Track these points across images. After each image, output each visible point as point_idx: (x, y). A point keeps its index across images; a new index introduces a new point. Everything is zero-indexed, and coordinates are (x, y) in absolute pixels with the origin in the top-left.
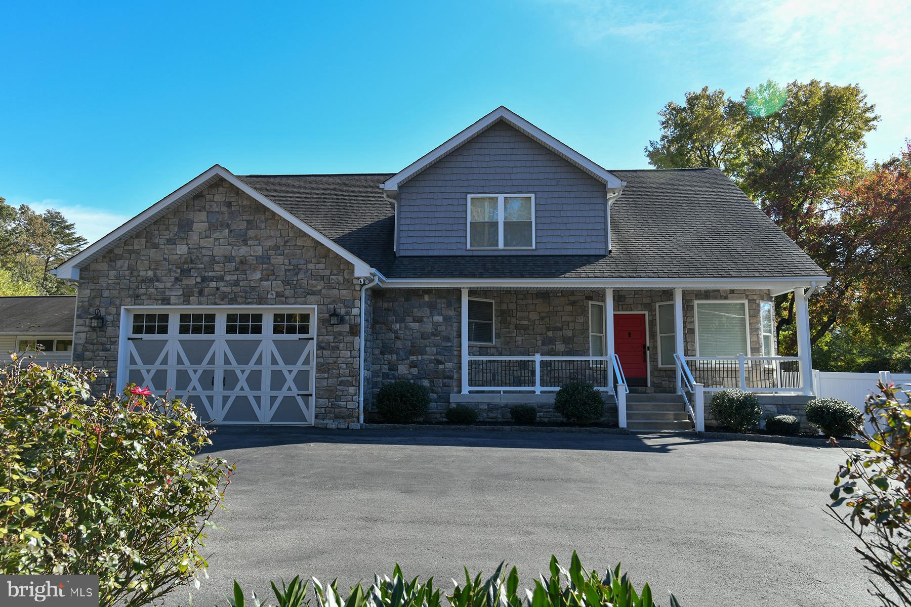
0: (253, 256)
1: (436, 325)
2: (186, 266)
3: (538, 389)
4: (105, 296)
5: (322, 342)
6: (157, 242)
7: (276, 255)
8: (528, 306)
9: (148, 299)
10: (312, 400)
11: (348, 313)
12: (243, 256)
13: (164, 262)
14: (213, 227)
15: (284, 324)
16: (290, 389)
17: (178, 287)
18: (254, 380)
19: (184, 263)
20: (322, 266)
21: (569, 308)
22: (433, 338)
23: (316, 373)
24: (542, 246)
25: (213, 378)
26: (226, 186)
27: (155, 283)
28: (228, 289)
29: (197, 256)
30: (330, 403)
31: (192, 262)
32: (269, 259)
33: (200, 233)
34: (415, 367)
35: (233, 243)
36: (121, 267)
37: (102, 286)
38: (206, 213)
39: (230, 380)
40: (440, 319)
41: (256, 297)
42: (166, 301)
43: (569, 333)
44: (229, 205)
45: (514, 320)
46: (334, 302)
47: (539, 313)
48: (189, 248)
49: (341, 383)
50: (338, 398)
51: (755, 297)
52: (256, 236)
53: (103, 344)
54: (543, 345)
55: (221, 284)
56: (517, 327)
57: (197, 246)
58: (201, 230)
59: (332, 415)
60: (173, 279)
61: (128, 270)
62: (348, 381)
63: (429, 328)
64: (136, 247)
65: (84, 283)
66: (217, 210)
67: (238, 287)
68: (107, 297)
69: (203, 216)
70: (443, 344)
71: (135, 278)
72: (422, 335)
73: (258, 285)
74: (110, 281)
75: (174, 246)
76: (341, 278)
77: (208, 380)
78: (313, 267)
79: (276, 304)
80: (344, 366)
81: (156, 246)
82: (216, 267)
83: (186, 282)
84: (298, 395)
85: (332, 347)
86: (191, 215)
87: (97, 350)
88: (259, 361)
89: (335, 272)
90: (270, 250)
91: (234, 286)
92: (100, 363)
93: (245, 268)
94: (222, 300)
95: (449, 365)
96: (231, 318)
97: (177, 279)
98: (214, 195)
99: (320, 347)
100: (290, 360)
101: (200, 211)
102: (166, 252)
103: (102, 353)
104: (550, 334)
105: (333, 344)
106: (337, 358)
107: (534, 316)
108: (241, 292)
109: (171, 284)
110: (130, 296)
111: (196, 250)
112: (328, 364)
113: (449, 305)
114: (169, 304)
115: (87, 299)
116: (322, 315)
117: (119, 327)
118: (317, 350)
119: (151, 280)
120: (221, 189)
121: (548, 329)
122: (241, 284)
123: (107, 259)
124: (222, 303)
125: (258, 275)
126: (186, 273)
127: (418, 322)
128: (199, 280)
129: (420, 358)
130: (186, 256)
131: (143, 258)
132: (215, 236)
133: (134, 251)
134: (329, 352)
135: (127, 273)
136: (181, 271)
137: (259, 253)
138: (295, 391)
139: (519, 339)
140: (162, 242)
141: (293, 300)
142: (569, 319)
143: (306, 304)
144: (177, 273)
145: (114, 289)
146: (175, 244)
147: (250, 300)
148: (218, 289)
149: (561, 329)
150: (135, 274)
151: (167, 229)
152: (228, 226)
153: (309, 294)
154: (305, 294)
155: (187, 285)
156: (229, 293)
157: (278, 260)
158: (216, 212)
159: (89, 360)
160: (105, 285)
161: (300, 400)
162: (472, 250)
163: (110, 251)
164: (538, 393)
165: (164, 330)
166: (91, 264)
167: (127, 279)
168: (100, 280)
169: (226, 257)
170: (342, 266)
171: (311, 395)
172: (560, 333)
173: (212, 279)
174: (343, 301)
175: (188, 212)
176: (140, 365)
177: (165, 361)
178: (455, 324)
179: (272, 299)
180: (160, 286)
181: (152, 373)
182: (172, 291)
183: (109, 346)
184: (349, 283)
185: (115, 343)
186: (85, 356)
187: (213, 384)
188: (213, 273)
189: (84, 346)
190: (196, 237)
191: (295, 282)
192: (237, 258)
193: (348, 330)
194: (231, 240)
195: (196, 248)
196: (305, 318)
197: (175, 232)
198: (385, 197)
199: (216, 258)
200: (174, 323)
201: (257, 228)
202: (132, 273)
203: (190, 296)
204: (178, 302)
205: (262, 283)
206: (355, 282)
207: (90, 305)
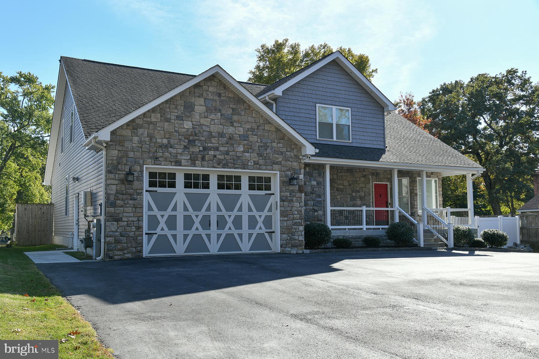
0: (237, 134)
1: (312, 187)
2: (191, 138)
3: (364, 227)
4: (130, 156)
5: (283, 196)
6: (169, 117)
7: (252, 135)
8: (343, 177)
9: (164, 161)
10: (277, 235)
11: (297, 178)
12: (231, 134)
13: (176, 133)
14: (209, 110)
15: (255, 183)
16: (260, 228)
17: (187, 153)
18: (238, 222)
19: (190, 135)
20: (281, 145)
21: (363, 179)
22: (311, 195)
23: (280, 217)
24: (355, 141)
25: (210, 221)
26: (217, 81)
27: (170, 149)
28: (221, 157)
29: (200, 131)
30: (289, 237)
31: (196, 135)
32: (248, 137)
35: (224, 124)
36: (142, 134)
37: (128, 148)
38: (203, 99)
39: (221, 223)
40: (314, 183)
41: (241, 164)
42: (178, 163)
43: (363, 194)
44: (219, 95)
45: (336, 185)
46: (289, 170)
47: (348, 181)
48: (193, 124)
49: (295, 224)
50: (293, 234)
52: (239, 120)
53: (131, 195)
54: (350, 201)
55: (217, 153)
56: (337, 190)
57: (199, 124)
58: (200, 112)
59: (290, 245)
60: (182, 147)
62: (299, 222)
64: (153, 120)
65: (112, 145)
66: (212, 98)
67: (229, 156)
68: (132, 158)
69: (201, 101)
70: (317, 199)
71: (153, 144)
73: (241, 155)
74: (134, 145)
75: (182, 122)
76: (293, 154)
77: (206, 223)
78: (276, 146)
79: (254, 169)
80: (296, 213)
81: (168, 120)
82: (213, 140)
83: (192, 149)
84: (266, 232)
85: (289, 200)
86: (193, 100)
87: (126, 199)
88: (240, 209)
89: (289, 150)
90: (248, 131)
91: (226, 155)
92: (129, 210)
93: (232, 143)
94: (219, 164)
95: (320, 213)
96: (220, 177)
97: (185, 147)
98: (209, 86)
99: (282, 200)
100: (260, 208)
101: (199, 97)
102: (176, 125)
103: (131, 202)
104: (354, 194)
105: (290, 198)
106: (292, 207)
107: (346, 183)
108: (230, 159)
109: (181, 150)
110: (151, 158)
111: (198, 126)
112: (286, 211)
113: (320, 175)
114: (180, 165)
115: (115, 158)
116: (282, 178)
117: (143, 181)
118: (280, 202)
119: (166, 147)
120: (213, 83)
121: (353, 191)
122: (230, 153)
123: (131, 127)
124: (219, 167)
125: (241, 149)
126: (192, 143)
128: (201, 149)
130: (191, 130)
131: (159, 129)
132: (211, 117)
133: (151, 123)
134: (287, 203)
135: (147, 139)
136: (189, 141)
137: (242, 133)
138: (264, 230)
139: (339, 197)
140: (173, 117)
141: (264, 167)
142: (363, 185)
143: (272, 171)
144: (186, 142)
145: (138, 151)
146: (182, 120)
147: (237, 166)
148: (215, 156)
149: (359, 192)
150: (154, 140)
151: (176, 108)
152: (220, 111)
153: (274, 164)
154: (271, 164)
155: (193, 152)
156: (223, 160)
157: (253, 139)
158: (210, 99)
159: (120, 207)
160: (130, 148)
161: (267, 235)
162: (320, 140)
163: (133, 121)
164: (365, 229)
165: (172, 185)
166: (117, 130)
167: (147, 144)
168: (126, 144)
169: (219, 133)
170: (293, 146)
171: (274, 232)
172: (359, 194)
173: (210, 149)
174: (294, 170)
175: (190, 97)
176: (156, 212)
177: (175, 209)
178: (322, 187)
179: (250, 166)
180: (173, 152)
181: (165, 218)
182: (182, 155)
183: (136, 196)
184: (297, 158)
185: (141, 194)
186: (117, 204)
187: (210, 226)
188: (211, 145)
189: (115, 196)
190: (198, 117)
191: (265, 155)
192: (227, 135)
193: (298, 189)
194: (222, 121)
195: (198, 125)
196: (268, 180)
197: (182, 111)
198: (267, 98)
199: (213, 134)
200: (180, 180)
201: (239, 114)
202: (151, 139)
203: (195, 161)
204: (186, 164)
205: (244, 154)
206: (301, 157)
207: (119, 163)
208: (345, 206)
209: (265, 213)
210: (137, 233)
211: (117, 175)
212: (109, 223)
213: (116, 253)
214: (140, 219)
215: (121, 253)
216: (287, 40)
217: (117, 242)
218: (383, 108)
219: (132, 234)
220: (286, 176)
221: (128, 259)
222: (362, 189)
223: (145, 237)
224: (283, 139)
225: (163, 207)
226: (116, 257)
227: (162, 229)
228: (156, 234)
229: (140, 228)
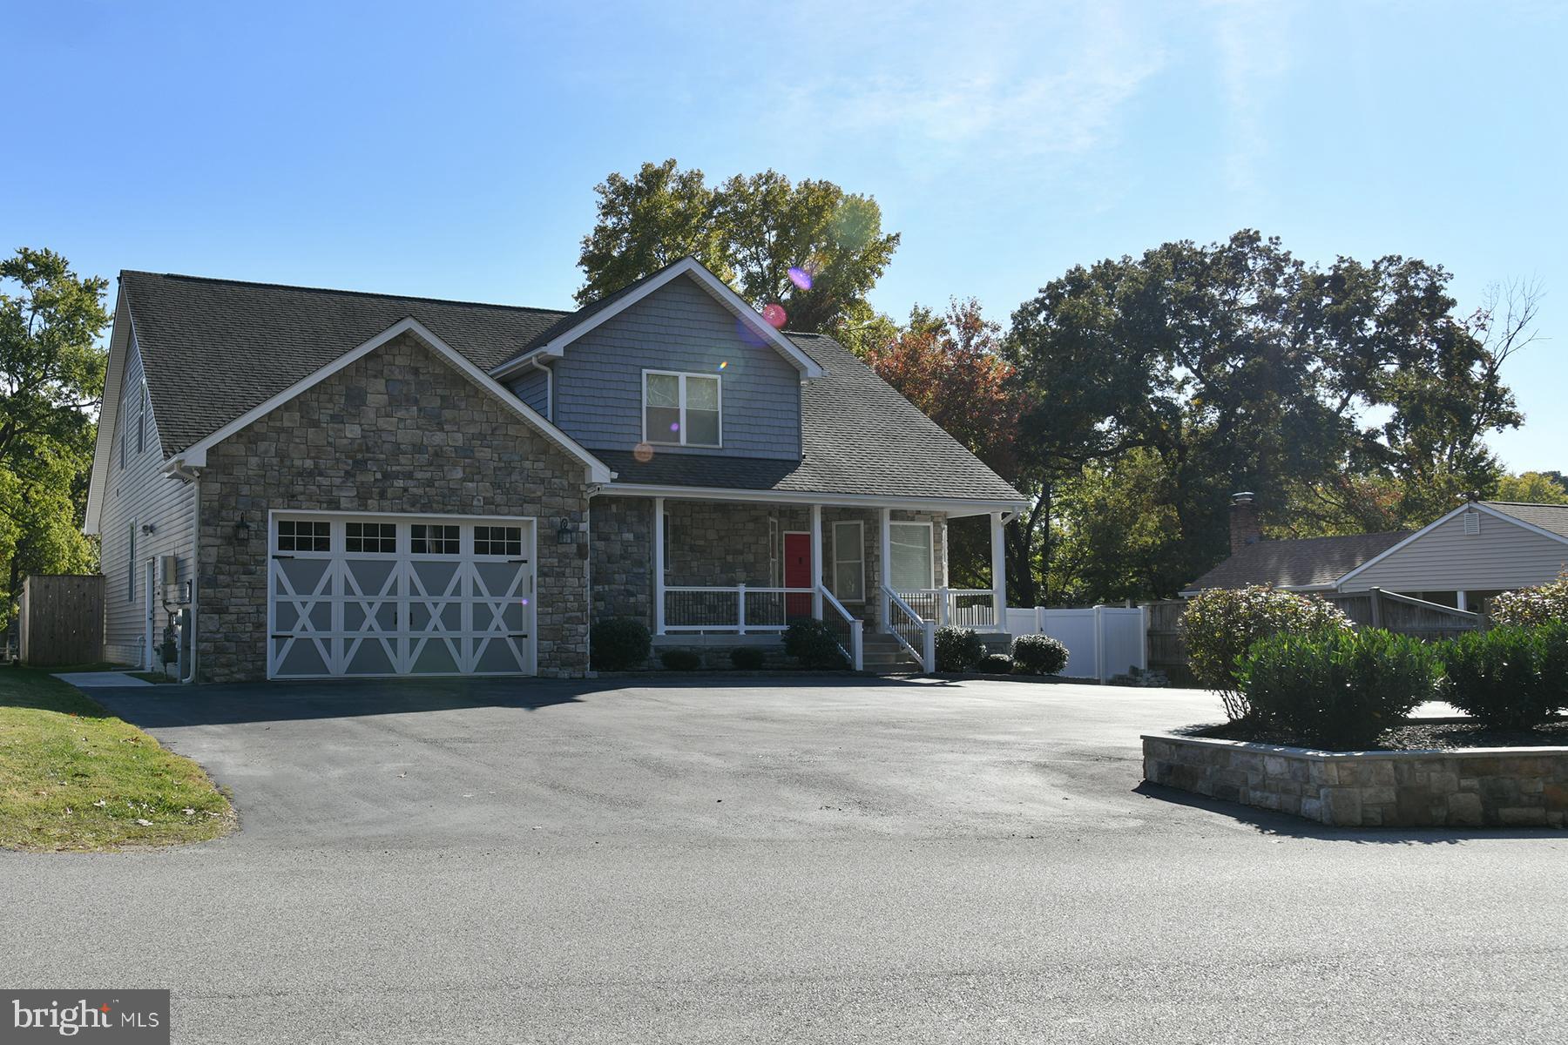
0: (451, 446)
1: (625, 544)
2: (359, 456)
3: (742, 628)
4: (243, 493)
5: (544, 566)
6: (317, 418)
7: (481, 446)
8: (704, 521)
9: (307, 501)
10: (532, 643)
11: (576, 529)
12: (438, 445)
13: (329, 449)
14: (395, 402)
15: (489, 541)
16: (498, 628)
17: (351, 484)
18: (451, 616)
19: (360, 451)
20: (541, 465)
21: (751, 526)
22: (622, 562)
23: (538, 607)
24: (729, 445)
25: (396, 613)
26: (414, 345)
27: (317, 478)
28: (420, 491)
29: (376, 443)
30: (555, 647)
31: (368, 450)
32: (472, 451)
33: (377, 408)
34: (602, 600)
35: (424, 427)
36: (266, 452)
37: (240, 479)
38: (384, 381)
39: (419, 617)
40: (629, 536)
41: (458, 503)
42: (334, 504)
43: (751, 558)
44: (416, 371)
45: (688, 539)
46: (558, 514)
47: (718, 531)
48: (362, 430)
49: (569, 620)
50: (564, 640)
51: (940, 520)
52: (454, 419)
53: (243, 564)
54: (720, 571)
55: (410, 483)
57: (374, 428)
58: (378, 406)
59: (558, 662)
60: (342, 473)
61: (276, 457)
62: (577, 617)
63: (617, 549)
64: (287, 424)
65: (210, 473)
66: (400, 377)
67: (434, 489)
68: (246, 496)
69: (380, 384)
70: (635, 570)
71: (286, 469)
72: (609, 558)
73: (459, 487)
74: (250, 473)
75: (341, 426)
76: (565, 483)
77: (388, 616)
78: (530, 466)
79: (484, 514)
80: (572, 598)
81: (315, 424)
82: (403, 460)
83: (360, 478)
84: (509, 636)
85: (558, 573)
86: (363, 383)
87: (236, 573)
88: (457, 591)
89: (557, 474)
90: (473, 439)
91: (428, 486)
92: (241, 592)
93: (441, 463)
94: (413, 506)
95: (641, 597)
96: (418, 530)
97: (347, 472)
98: (394, 355)
99: (541, 574)
100: (498, 589)
101: (376, 377)
102: (330, 433)
103: (244, 578)
104: (730, 558)
105: (558, 569)
106: (563, 587)
107: (712, 535)
108: (437, 495)
109: (340, 480)
110: (282, 496)
111: (372, 434)
112: (552, 595)
113: (641, 519)
114: (338, 508)
115: (216, 498)
116: (543, 531)
117: (267, 539)
118: (538, 577)
119: (311, 474)
120: (403, 348)
121: (727, 552)
122: (437, 484)
123: (246, 440)
124: (413, 509)
125: (458, 473)
126: (360, 465)
127: (604, 540)
128: (379, 476)
129: (607, 587)
130: (358, 441)
131: (297, 440)
132: (399, 415)
133: (284, 430)
134: (553, 579)
135: (275, 461)
136: (354, 462)
137: (460, 443)
138: (505, 632)
139: (694, 564)
140: (324, 418)
141: (506, 509)
142: (751, 539)
143: (523, 515)
144: (349, 465)
145: (257, 484)
146: (342, 422)
147: (449, 508)
149: (742, 553)
150: (288, 463)
151: (330, 400)
152: (416, 402)
153: (525, 502)
154: (521, 502)
155: (362, 483)
156: (421, 496)
157: (484, 453)
158: (398, 380)
159: (224, 587)
160: (242, 478)
161: (511, 642)
162: (648, 445)
163: (249, 427)
164: (742, 633)
165: (324, 545)
166: (220, 446)
167: (275, 470)
168: (235, 470)
169: (414, 445)
170: (566, 467)
171: (526, 636)
172: (741, 558)
173: (396, 476)
174: (568, 513)
175: (358, 378)
176: (292, 595)
177: (327, 590)
178: (647, 544)
179: (477, 507)
180: (325, 483)
181: (310, 607)
182: (342, 490)
183: (254, 567)
184: (575, 490)
185: (264, 562)
186: (219, 582)
187: (396, 623)
188: (398, 468)
189: (216, 567)
190: (372, 416)
191: (508, 485)
192: (429, 448)
193: (575, 551)
194: (421, 422)
195: (373, 431)
196: (515, 533)
197: (342, 406)
198: (534, 361)
199: (402, 447)
200: (338, 536)
201: (455, 407)
202: (282, 461)
203: (366, 499)
204: (349, 506)
205: (465, 483)
206: (583, 488)
207: (222, 507)
208: (708, 584)
209: (509, 597)
210: (257, 635)
211: (219, 529)
212: (205, 615)
213: (218, 670)
214: (261, 609)
215: (227, 671)
216: (671, 164)
217: (219, 650)
218: (798, 372)
219: (246, 637)
220: (552, 525)
221: (240, 682)
222: (750, 547)
223: (271, 644)
224: (545, 452)
225: (304, 587)
226: (217, 679)
227: (304, 626)
228: (292, 637)
229: (261, 626)
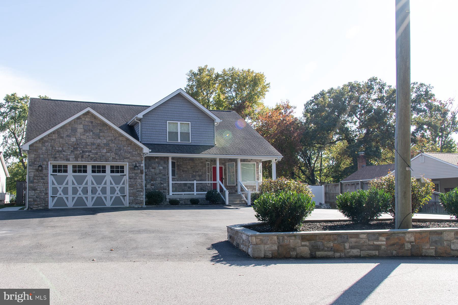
0: (102, 143)
1: (160, 170)
2: (75, 146)
3: (195, 193)
5: (130, 176)
6: (63, 136)
7: (111, 143)
8: (187, 163)
9: (60, 159)
10: (127, 198)
11: (140, 166)
12: (99, 143)
13: (66, 144)
14: (85, 131)
15: (114, 169)
16: (117, 194)
17: (73, 154)
18: (104, 191)
19: (75, 145)
20: (129, 148)
21: (201, 164)
22: (159, 175)
23: (129, 188)
24: (193, 142)
25: (87, 190)
26: (90, 115)
27: (63, 153)
28: (94, 156)
29: (80, 142)
30: (134, 199)
31: (78, 144)
32: (109, 144)
33: (80, 133)
34: (153, 185)
35: (94, 138)
36: (48, 146)
37: (40, 153)
38: (82, 125)
39: (94, 191)
40: (162, 168)
41: (105, 159)
42: (68, 160)
43: (201, 173)
44: (92, 122)
45: (182, 168)
46: (134, 162)
47: (191, 166)
48: (76, 139)
49: (138, 191)
50: (137, 197)
51: (258, 162)
52: (103, 135)
53: (41, 177)
54: (192, 177)
55: (90, 154)
56: (183, 171)
57: (80, 139)
58: (81, 132)
59: (135, 203)
60: (70, 151)
61: (51, 147)
62: (140, 190)
63: (158, 171)
64: (54, 138)
65: (31, 152)
66: (87, 124)
68: (42, 158)
69: (81, 126)
70: (163, 177)
71: (54, 150)
72: (155, 174)
73: (105, 154)
74: (43, 151)
75: (70, 138)
76: (137, 153)
77: (85, 191)
78: (126, 148)
79: (112, 162)
80: (139, 185)
81: (62, 138)
82: (88, 147)
83: (76, 152)
84: (121, 196)
85: (134, 178)
86: (76, 126)
87: (39, 179)
88: (105, 183)
89: (134, 150)
90: (109, 141)
91: (96, 155)
92: (41, 185)
93: (100, 148)
94: (91, 160)
95: (165, 185)
96: (93, 167)
97: (72, 151)
98: (85, 118)
99: (130, 178)
100: (117, 183)
101: (80, 124)
102: (67, 140)
103: (42, 181)
104: (194, 173)
106: (136, 182)
107: (189, 167)
108: (98, 157)
109: (70, 153)
110: (52, 158)
111: (79, 140)
112: (133, 184)
113: (165, 163)
114: (69, 161)
116: (130, 166)
117: (48, 170)
118: (129, 179)
119: (61, 151)
120: (88, 116)
121: (194, 172)
122: (98, 154)
123: (41, 142)
124: (91, 161)
125: (105, 151)
126: (76, 149)
127: (154, 169)
128: (81, 152)
129: (155, 182)
130: (75, 142)
131: (57, 142)
132: (87, 135)
133: (53, 139)
134: (133, 180)
135: (50, 148)
136: (74, 148)
137: (105, 142)
138: (119, 195)
139: (184, 175)
140: (65, 136)
141: (119, 161)
142: (201, 168)
143: (124, 162)
144: (72, 149)
145: (45, 154)
146: (70, 137)
147: (102, 160)
148: (89, 156)
149: (198, 172)
150: (54, 149)
151: (67, 131)
152: (92, 131)
153: (125, 158)
154: (123, 158)
155: (76, 154)
156: (94, 157)
157: (112, 145)
158: (86, 125)
159: (36, 183)
160: (41, 153)
161: (121, 197)
162: (169, 142)
163: (42, 139)
164: (195, 194)
165: (66, 171)
166: (34, 144)
167: (50, 151)
168: (39, 151)
169: (92, 143)
170: (137, 148)
171: (126, 196)
172: (198, 173)
173: (86, 152)
174: (138, 161)
175: (75, 125)
176: (56, 185)
177: (67, 184)
178: (167, 170)
179: (110, 160)
180: (65, 154)
181: (62, 188)
182: (70, 156)
183: (45, 177)
184: (139, 155)
185: (47, 176)
186: (34, 182)
187: (87, 192)
188: (87, 149)
189: (33, 178)
190: (79, 135)
191: (119, 154)
192: (96, 144)
193: (140, 172)
194: (93, 136)
195: (79, 139)
196: (122, 167)
197: (70, 132)
198: (135, 120)
199: (88, 143)
200: (70, 169)
201: (104, 132)
202: (52, 148)
203: (78, 158)
204: (72, 160)
205: (107, 154)
206: (142, 154)
207: (35, 161)
208: (187, 181)
209: (121, 185)
210: (45, 196)
211: (34, 167)
212: (30, 191)
213: (34, 206)
214: (47, 189)
215: (37, 207)
216: (206, 66)
217: (35, 201)
218: (214, 121)
219: (42, 197)
220: (133, 165)
221: (41, 209)
222: (200, 170)
223: (50, 199)
224: (131, 144)
225: (60, 183)
226: (34, 209)
227: (60, 194)
228: (57, 197)
229: (47, 194)
